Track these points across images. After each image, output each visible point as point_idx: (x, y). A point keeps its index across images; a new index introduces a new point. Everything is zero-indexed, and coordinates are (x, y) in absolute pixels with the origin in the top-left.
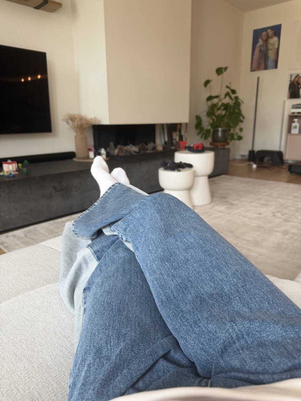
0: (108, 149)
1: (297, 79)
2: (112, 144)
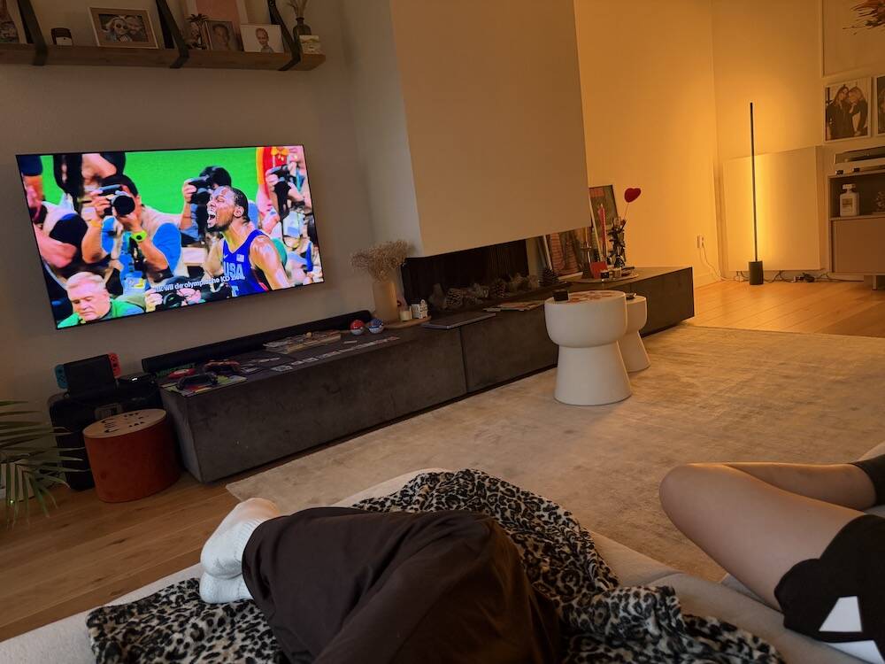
0: (431, 299)
1: (842, 96)
2: (438, 287)
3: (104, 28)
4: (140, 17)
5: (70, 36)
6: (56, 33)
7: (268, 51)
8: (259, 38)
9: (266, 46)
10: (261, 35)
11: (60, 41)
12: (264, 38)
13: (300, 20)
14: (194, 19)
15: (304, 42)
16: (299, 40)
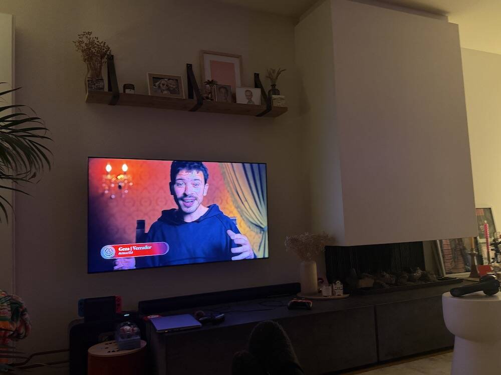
3: (155, 85)
4: (177, 80)
5: (134, 89)
6: (126, 87)
7: (251, 103)
8: (246, 96)
9: (250, 100)
10: (248, 94)
11: (128, 91)
12: (250, 96)
13: (274, 86)
14: (209, 83)
15: (275, 99)
16: (271, 98)
